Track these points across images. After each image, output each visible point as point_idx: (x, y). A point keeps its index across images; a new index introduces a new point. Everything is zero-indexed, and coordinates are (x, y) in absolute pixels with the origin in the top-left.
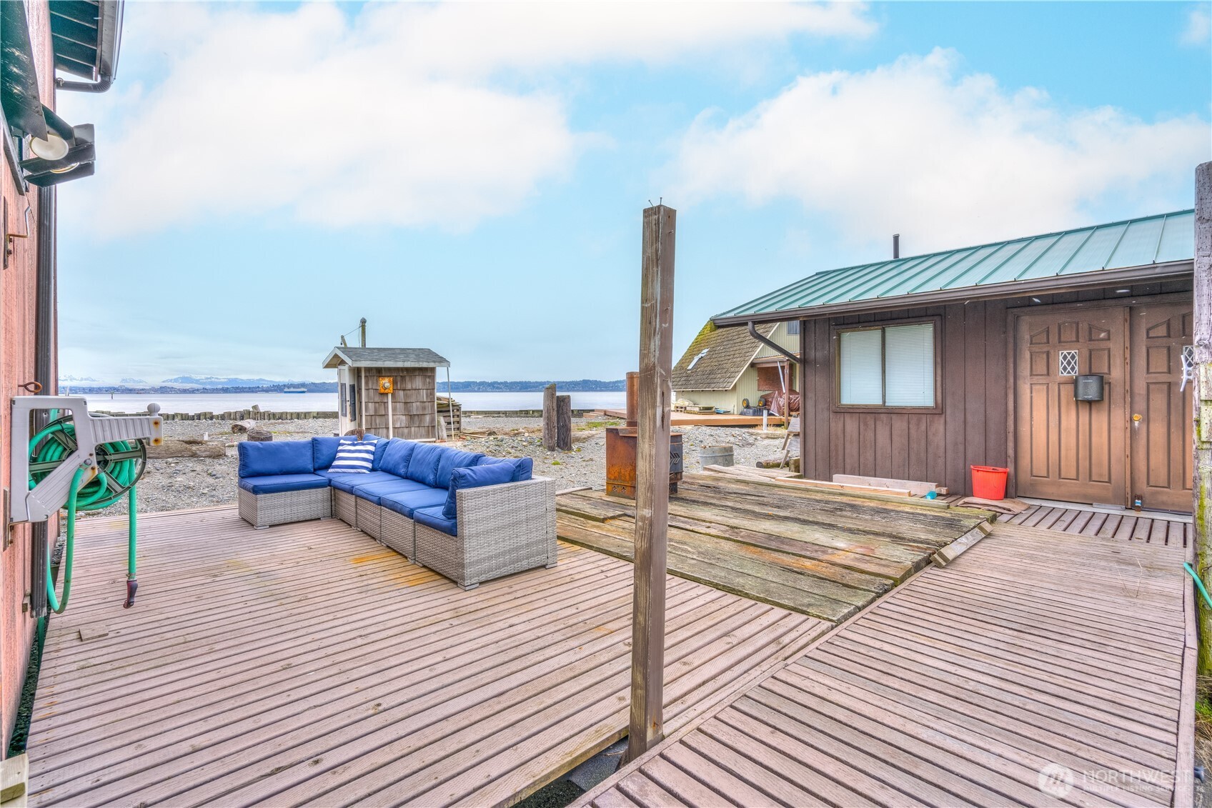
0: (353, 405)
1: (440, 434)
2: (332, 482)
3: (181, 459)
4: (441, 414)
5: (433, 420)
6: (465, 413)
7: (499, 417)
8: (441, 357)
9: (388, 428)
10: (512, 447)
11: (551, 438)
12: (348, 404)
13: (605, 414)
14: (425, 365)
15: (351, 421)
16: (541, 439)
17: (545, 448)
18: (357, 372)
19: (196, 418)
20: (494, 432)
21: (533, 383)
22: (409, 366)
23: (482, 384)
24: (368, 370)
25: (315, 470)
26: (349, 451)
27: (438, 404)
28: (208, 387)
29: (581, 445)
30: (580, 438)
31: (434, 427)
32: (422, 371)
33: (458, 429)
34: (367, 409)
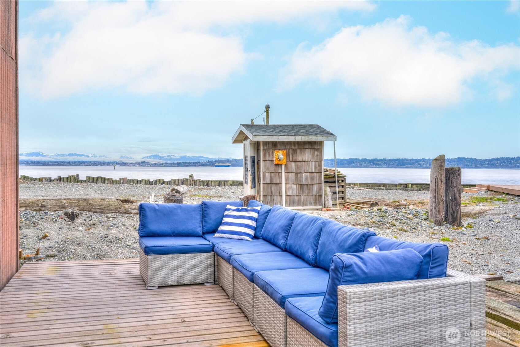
0: (253, 174)
1: (326, 202)
2: (215, 248)
3: (117, 214)
4: (328, 184)
5: (320, 189)
6: (349, 184)
7: (380, 189)
8: (329, 132)
9: (281, 196)
10: (397, 219)
11: (439, 211)
12: (249, 173)
13: (489, 190)
14: (314, 139)
15: (252, 188)
16: (428, 212)
17: (431, 222)
18: (256, 145)
19: (154, 183)
20: (377, 203)
21: (410, 160)
22: (300, 140)
23: (364, 160)
24: (266, 143)
25: (204, 233)
26: (234, 217)
27: (325, 175)
28: (169, 162)
29: (472, 221)
30: (470, 213)
31: (321, 196)
32: (312, 144)
33: (343, 198)
34: (264, 178)
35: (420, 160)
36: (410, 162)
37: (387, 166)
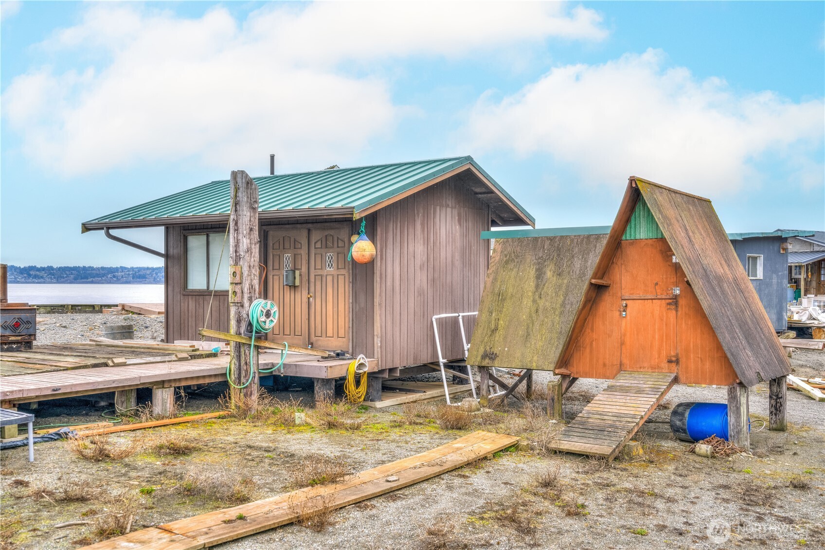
13: (123, 309)
35: (116, 270)
36: (98, 272)
37: (55, 281)
